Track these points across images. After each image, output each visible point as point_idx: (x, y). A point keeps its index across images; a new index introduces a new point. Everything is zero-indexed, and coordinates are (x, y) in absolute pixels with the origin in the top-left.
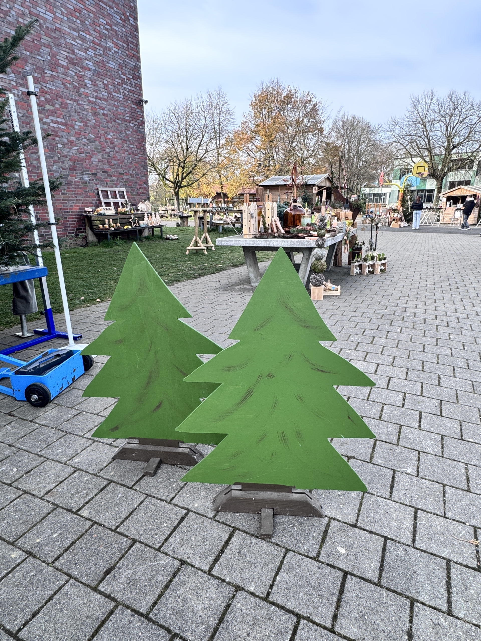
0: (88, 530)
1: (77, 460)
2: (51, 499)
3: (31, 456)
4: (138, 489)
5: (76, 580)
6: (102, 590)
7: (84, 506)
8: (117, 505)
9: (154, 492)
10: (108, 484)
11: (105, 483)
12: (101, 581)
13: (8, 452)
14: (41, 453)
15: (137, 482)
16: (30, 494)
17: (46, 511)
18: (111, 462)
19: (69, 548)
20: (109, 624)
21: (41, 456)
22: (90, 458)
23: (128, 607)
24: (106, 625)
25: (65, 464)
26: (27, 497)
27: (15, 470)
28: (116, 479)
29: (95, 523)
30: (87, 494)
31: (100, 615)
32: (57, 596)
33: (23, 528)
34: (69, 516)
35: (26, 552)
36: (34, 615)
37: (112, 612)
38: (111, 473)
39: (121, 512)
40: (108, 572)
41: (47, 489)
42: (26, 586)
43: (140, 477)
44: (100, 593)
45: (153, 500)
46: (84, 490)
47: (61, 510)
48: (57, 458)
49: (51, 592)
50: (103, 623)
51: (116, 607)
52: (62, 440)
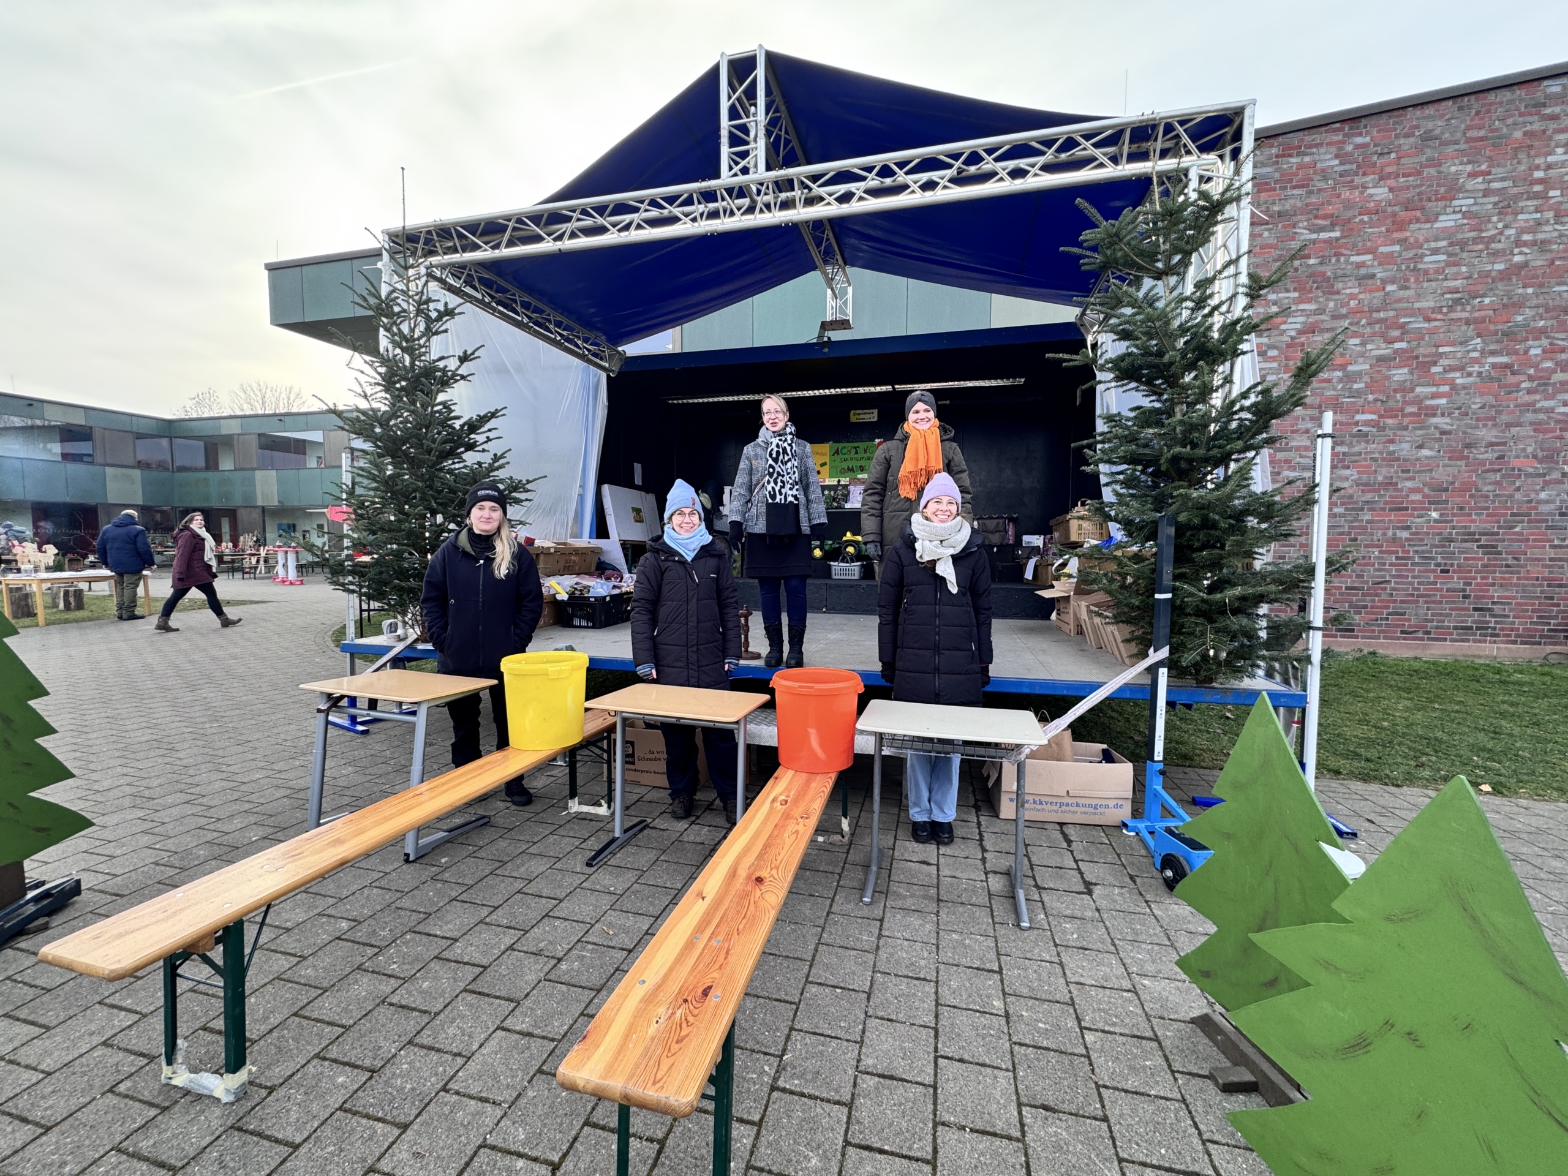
0: (1075, 1055)
1: (1146, 982)
2: (1075, 993)
3: (1106, 936)
4: (1180, 1082)
5: (1015, 1078)
6: (1024, 1113)
7: (1096, 1030)
8: (1132, 1068)
9: (1198, 1107)
10: (1150, 1039)
11: (1149, 1034)
12: (1031, 1106)
13: (1089, 914)
14: (1117, 942)
15: (1190, 1074)
16: (1063, 969)
17: (1058, 997)
18: (1184, 1022)
19: (1040, 1048)
20: (997, 1142)
21: (1114, 945)
22: (1165, 994)
23: (1026, 1155)
24: (994, 1139)
25: (1129, 974)
26: (1058, 969)
27: (1075, 936)
28: (1166, 1043)
29: (1089, 1057)
30: (1114, 1024)
31: (999, 1126)
32: (989, 1070)
33: (1025, 991)
34: (1072, 1023)
35: (1006, 1011)
36: (961, 1060)
37: (1010, 1138)
38: (1168, 1034)
39: (1127, 1080)
40: (1046, 1108)
41: (1082, 980)
42: (978, 1035)
43: (1201, 1072)
44: (1020, 1113)
45: (1183, 1113)
46: (1116, 1017)
47: (1071, 1011)
48: (1127, 961)
49: (988, 1062)
50: (994, 1135)
51: (1018, 1140)
52: (1156, 948)
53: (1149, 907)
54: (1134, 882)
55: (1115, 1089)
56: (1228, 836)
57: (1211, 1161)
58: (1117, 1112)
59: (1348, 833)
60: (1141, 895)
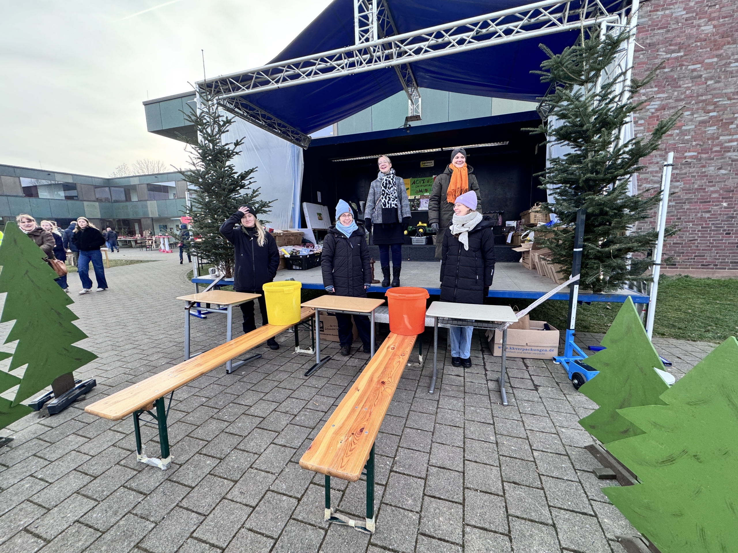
0: (528, 461)
1: (563, 430)
2: (529, 434)
3: (544, 409)
4: (579, 474)
5: (500, 470)
6: (505, 485)
7: (539, 451)
8: (555, 467)
9: (587, 485)
10: (564, 455)
11: (565, 453)
12: (508, 482)
13: (536, 399)
14: (549, 412)
15: (583, 471)
16: (523, 424)
17: (521, 436)
18: (581, 448)
19: (512, 457)
20: (492, 496)
21: (548, 413)
22: (572, 435)
23: (506, 502)
24: (491, 495)
25: (555, 426)
26: (521, 424)
27: (529, 409)
28: (572, 457)
29: (535, 462)
30: (548, 448)
31: (493, 490)
32: (488, 466)
33: (505, 433)
34: (527, 447)
35: (497, 442)
36: (476, 462)
37: (498, 495)
38: (573, 453)
39: (553, 472)
40: (515, 483)
41: (532, 429)
42: (483, 451)
43: (589, 470)
44: (503, 485)
45: (580, 487)
46: (548, 445)
47: (527, 442)
48: (554, 421)
49: (488, 463)
50: (491, 493)
51: (502, 496)
52: (568, 415)
53: (566, 396)
54: (559, 385)
55: (547, 476)
56: (607, 365)
57: (592, 508)
58: (548, 486)
59: (667, 363)
60: (562, 391)
